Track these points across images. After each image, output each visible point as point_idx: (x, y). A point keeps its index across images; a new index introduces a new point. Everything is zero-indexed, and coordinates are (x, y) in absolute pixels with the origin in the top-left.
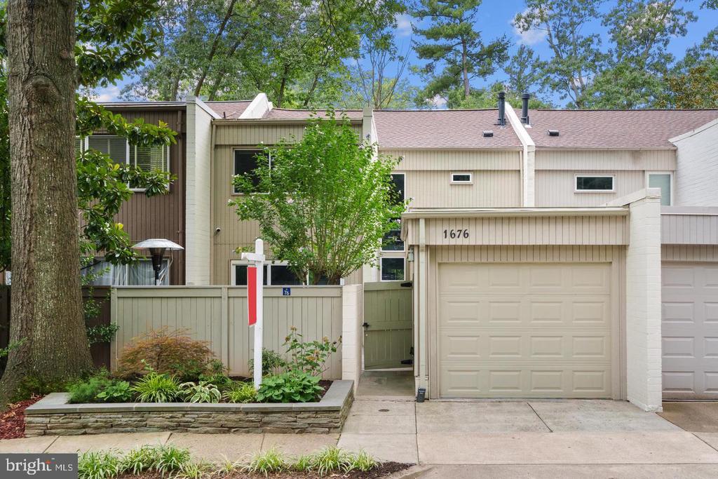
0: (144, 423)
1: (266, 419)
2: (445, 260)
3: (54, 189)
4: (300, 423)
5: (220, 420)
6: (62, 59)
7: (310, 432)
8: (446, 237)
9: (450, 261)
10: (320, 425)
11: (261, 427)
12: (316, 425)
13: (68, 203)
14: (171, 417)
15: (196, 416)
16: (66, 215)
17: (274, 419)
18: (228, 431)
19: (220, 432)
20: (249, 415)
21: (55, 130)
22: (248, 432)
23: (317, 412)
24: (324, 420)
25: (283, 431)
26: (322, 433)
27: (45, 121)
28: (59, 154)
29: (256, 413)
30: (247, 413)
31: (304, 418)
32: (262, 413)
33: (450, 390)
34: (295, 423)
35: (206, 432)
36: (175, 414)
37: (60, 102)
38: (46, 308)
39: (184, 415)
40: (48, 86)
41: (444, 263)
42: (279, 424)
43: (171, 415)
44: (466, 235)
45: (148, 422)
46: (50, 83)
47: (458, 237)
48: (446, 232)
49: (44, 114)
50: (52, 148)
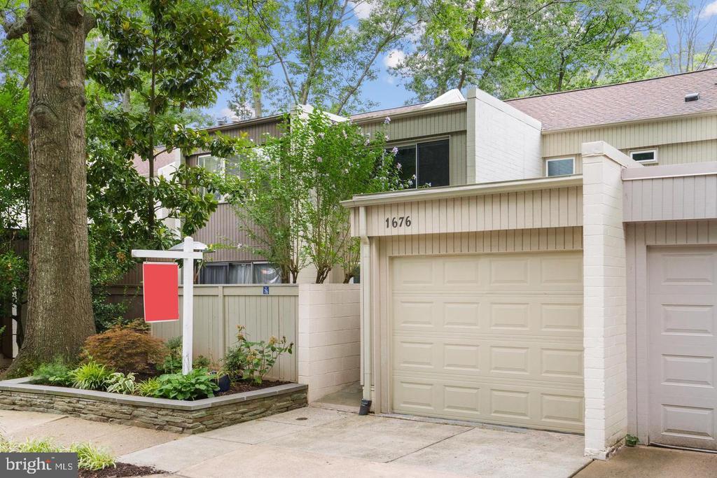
0: (52, 405)
1: (136, 412)
2: (396, 254)
3: (53, 201)
4: (161, 420)
5: (102, 409)
6: (61, 88)
7: (167, 430)
8: (388, 227)
9: (401, 254)
10: (176, 424)
11: (131, 419)
12: (172, 423)
13: (66, 213)
14: (69, 402)
15: (85, 403)
16: (64, 222)
17: (141, 413)
18: (107, 420)
19: (101, 420)
20: (124, 407)
21: (53, 150)
22: (120, 423)
23: (173, 410)
24: (178, 419)
25: (147, 426)
26: (176, 432)
27: (44, 144)
28: (57, 171)
29: (128, 405)
30: (122, 405)
31: (162, 415)
32: (133, 406)
33: (402, 405)
34: (156, 420)
35: (91, 419)
36: (71, 400)
37: (58, 125)
38: (46, 303)
39: (78, 401)
40: (44, 113)
41: (396, 257)
42: (145, 419)
43: (69, 400)
44: (408, 223)
45: (55, 405)
46: (47, 110)
47: (400, 226)
48: (387, 221)
49: (44, 137)
50: (51, 166)
